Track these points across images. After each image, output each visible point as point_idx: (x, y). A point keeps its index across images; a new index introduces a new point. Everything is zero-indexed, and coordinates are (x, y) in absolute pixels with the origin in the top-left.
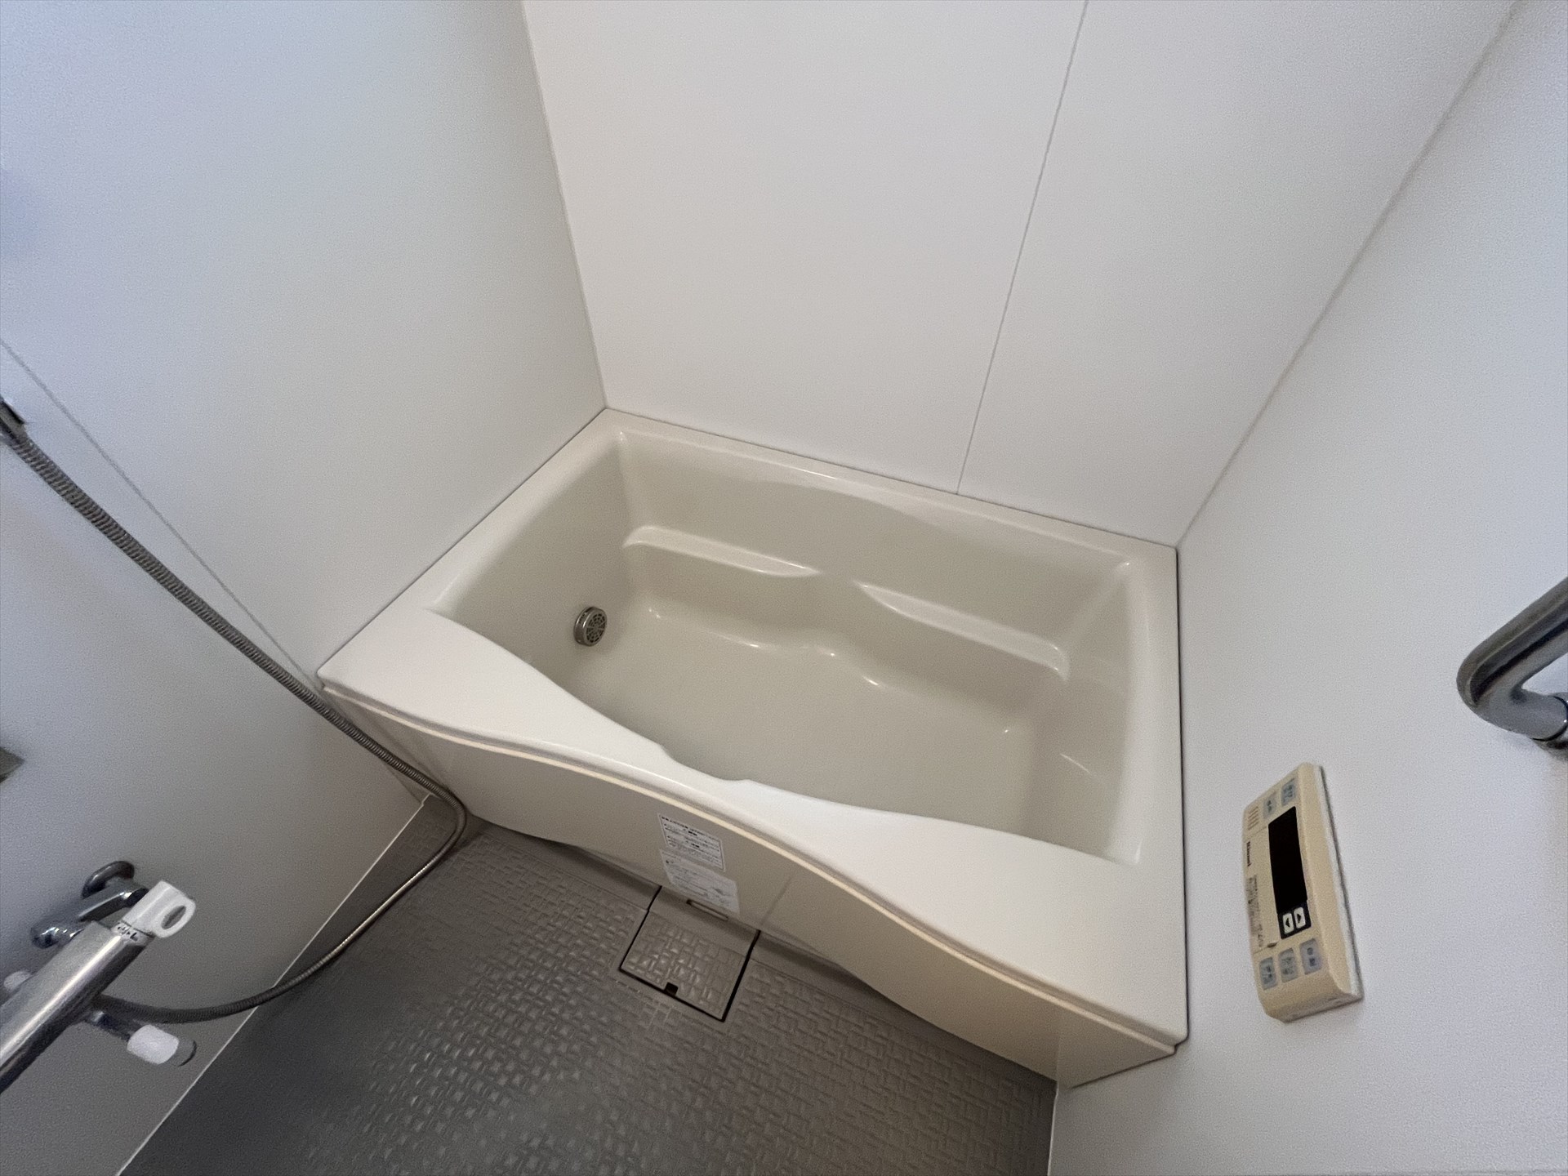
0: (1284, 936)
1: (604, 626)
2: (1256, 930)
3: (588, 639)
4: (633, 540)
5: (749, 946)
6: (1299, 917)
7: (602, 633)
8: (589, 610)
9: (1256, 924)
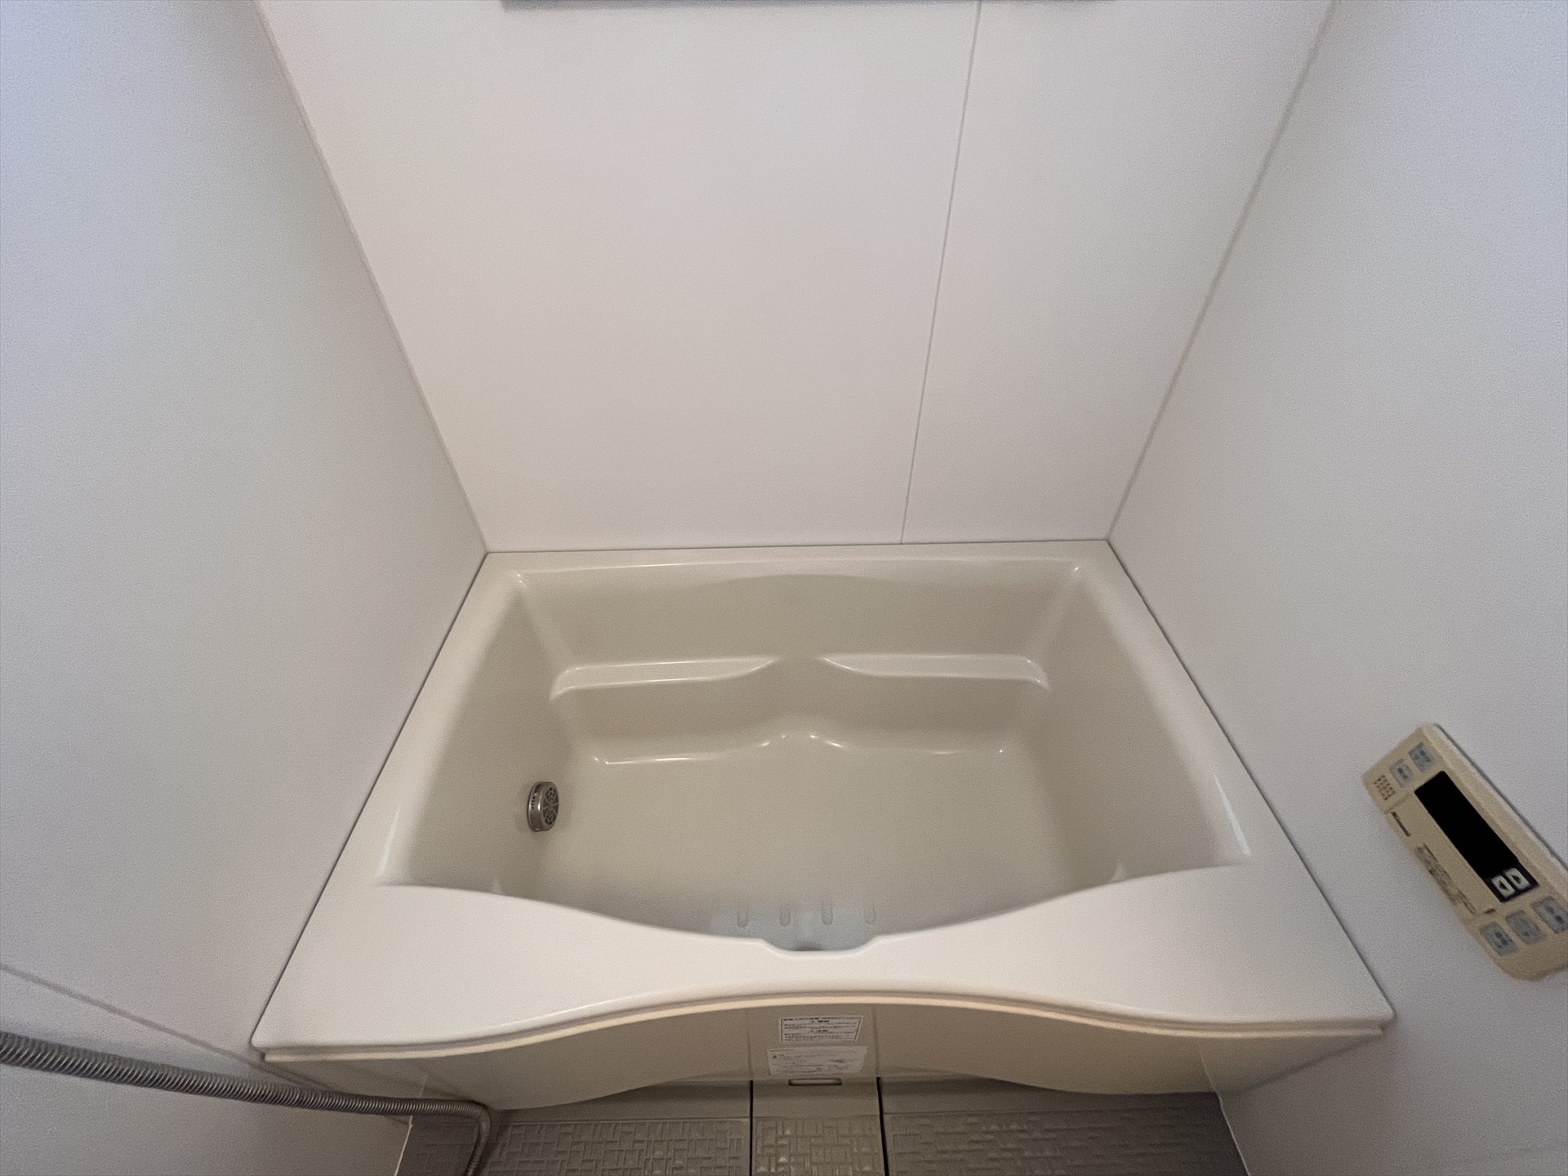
0: (1503, 899)
1: (557, 800)
2: (1456, 898)
3: (546, 821)
4: (559, 689)
5: (877, 1101)
6: (1516, 879)
7: (556, 808)
8: (538, 787)
9: (1454, 892)
